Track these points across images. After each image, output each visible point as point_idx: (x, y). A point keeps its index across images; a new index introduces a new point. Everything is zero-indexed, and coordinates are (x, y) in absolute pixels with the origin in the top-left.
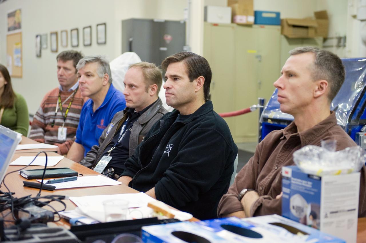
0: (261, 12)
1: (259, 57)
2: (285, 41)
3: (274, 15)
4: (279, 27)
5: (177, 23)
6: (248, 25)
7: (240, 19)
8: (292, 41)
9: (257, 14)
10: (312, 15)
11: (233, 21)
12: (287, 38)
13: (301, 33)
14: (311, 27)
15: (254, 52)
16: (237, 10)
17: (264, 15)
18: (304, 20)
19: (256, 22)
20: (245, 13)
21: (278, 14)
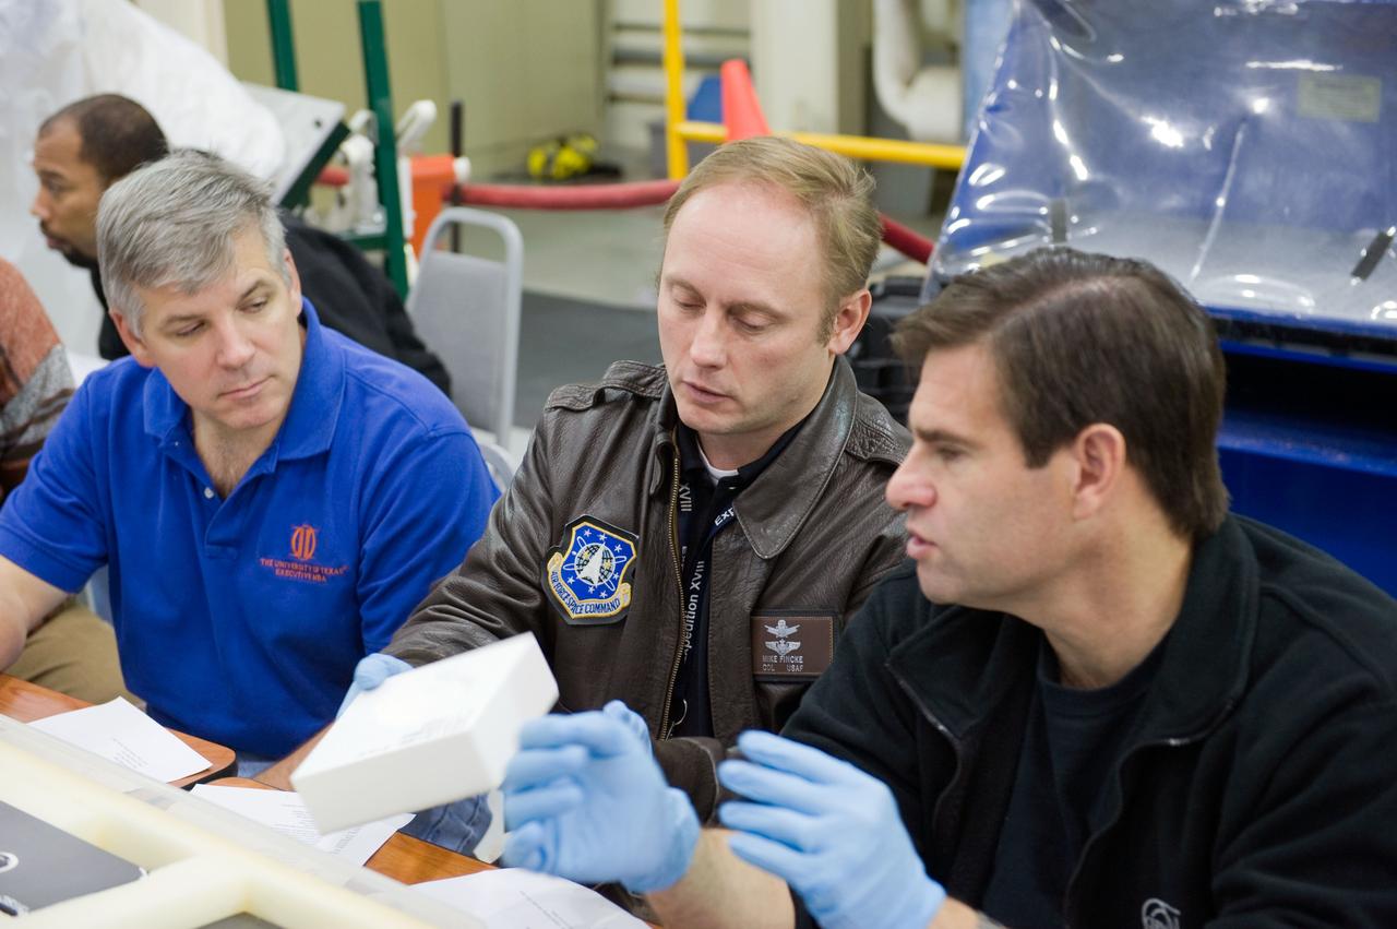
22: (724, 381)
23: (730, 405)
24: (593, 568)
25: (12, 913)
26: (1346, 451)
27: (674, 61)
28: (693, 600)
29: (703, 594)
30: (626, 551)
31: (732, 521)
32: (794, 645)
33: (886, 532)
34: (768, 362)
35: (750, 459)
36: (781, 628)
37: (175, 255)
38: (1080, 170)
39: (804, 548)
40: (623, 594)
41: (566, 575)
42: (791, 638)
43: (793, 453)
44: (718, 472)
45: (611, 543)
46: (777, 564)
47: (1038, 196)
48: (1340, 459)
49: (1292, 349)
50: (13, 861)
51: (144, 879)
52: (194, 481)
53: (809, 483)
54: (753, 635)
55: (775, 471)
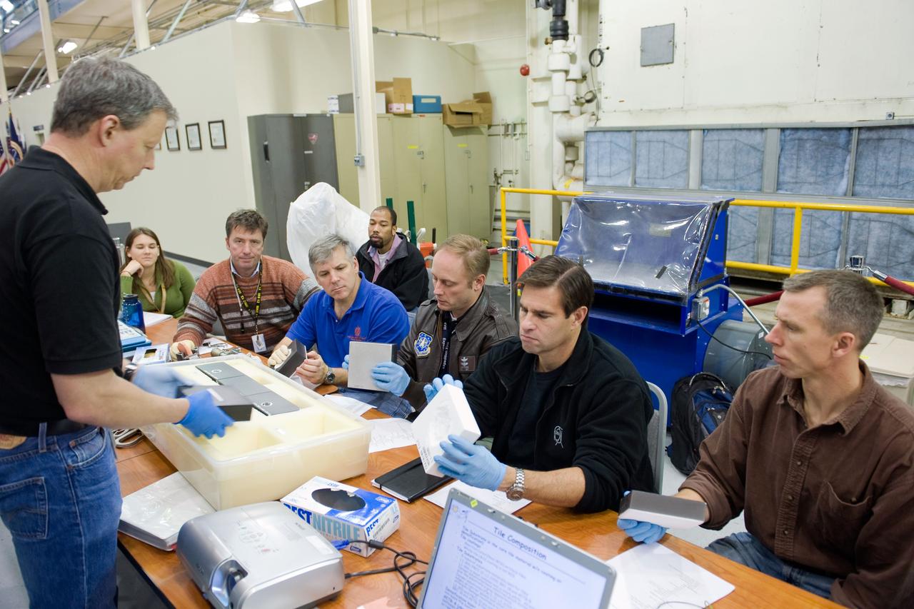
0: (421, 97)
1: (421, 153)
2: (447, 131)
3: (434, 101)
4: (441, 115)
5: (323, 116)
6: (407, 115)
7: (397, 107)
8: (455, 131)
9: (416, 100)
10: (471, 97)
11: (388, 110)
12: (450, 127)
13: (465, 121)
14: (476, 113)
15: (416, 147)
16: (393, 98)
17: (423, 101)
18: (462, 104)
19: (415, 112)
20: (403, 100)
21: (438, 99)
22: (444, 298)
23: (447, 304)
24: (422, 344)
25: (267, 415)
26: (654, 325)
27: (504, 219)
28: (446, 352)
29: (448, 350)
30: (430, 339)
31: (455, 333)
32: (467, 364)
33: (488, 334)
34: (454, 294)
35: (460, 316)
36: (464, 359)
37: (320, 255)
38: (585, 249)
39: (471, 339)
40: (429, 349)
41: (417, 345)
42: (466, 362)
43: (469, 315)
44: (454, 319)
45: (427, 337)
46: (465, 342)
47: (576, 255)
48: (653, 327)
49: (639, 296)
50: (271, 404)
51: (301, 410)
52: (333, 318)
53: (473, 322)
54: (459, 361)
55: (465, 319)
